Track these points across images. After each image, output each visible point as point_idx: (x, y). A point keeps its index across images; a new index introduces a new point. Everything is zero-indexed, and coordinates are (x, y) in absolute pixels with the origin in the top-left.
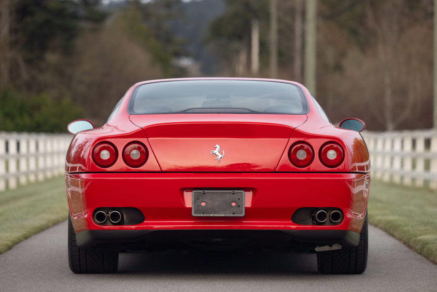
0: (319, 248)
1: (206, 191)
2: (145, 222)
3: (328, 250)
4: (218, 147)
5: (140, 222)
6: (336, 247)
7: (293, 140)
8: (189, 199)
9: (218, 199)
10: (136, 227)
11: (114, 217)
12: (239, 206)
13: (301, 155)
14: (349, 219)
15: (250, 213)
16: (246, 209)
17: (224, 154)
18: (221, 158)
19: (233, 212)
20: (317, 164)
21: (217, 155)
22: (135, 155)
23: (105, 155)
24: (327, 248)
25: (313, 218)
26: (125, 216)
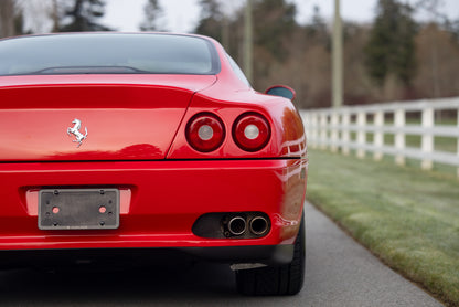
1: (59, 191)
4: (78, 122)
7: (192, 111)
8: (34, 203)
12: (110, 213)
13: (206, 133)
14: (279, 228)
15: (127, 223)
16: (121, 216)
17: (87, 133)
18: (82, 139)
20: (229, 146)
21: (76, 135)
24: (247, 266)
25: (226, 228)
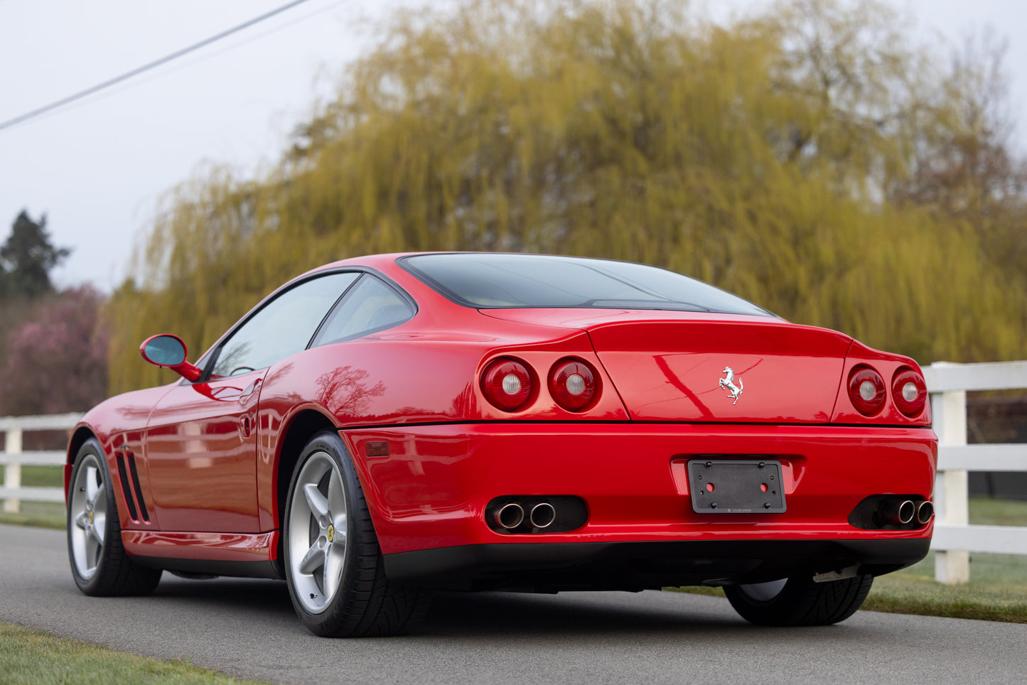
0: (821, 575)
1: (713, 462)
2: (590, 525)
3: (835, 579)
4: (730, 371)
5: (579, 526)
6: (847, 574)
7: (852, 362)
8: (681, 478)
9: (736, 478)
11: (540, 514)
17: (742, 387)
18: (739, 394)
19: (768, 506)
21: (731, 389)
22: (575, 385)
24: (832, 576)
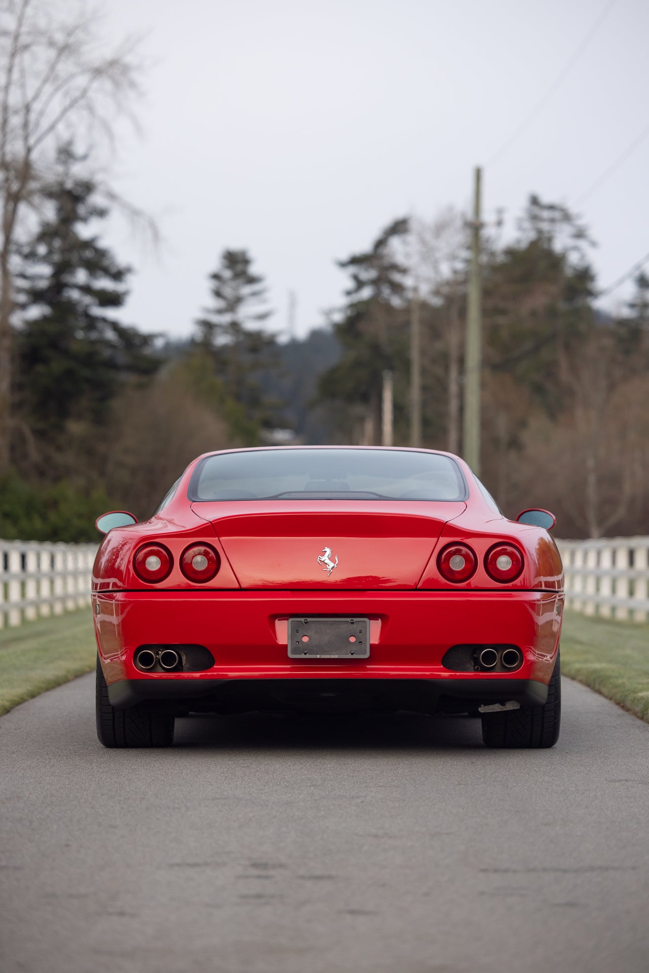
0: (485, 707)
1: (309, 619)
2: (215, 667)
3: (499, 710)
4: (328, 551)
5: (208, 666)
6: (511, 706)
7: (444, 541)
8: (283, 631)
9: (328, 631)
10: (201, 675)
11: (168, 658)
12: (360, 642)
13: (457, 564)
14: (532, 663)
15: (378, 653)
16: (372, 646)
17: (337, 562)
18: (333, 567)
19: (352, 652)
20: (481, 577)
21: (326, 564)
22: (200, 563)
23: (153, 563)
24: (496, 708)
25: (476, 661)
26: (184, 658)
